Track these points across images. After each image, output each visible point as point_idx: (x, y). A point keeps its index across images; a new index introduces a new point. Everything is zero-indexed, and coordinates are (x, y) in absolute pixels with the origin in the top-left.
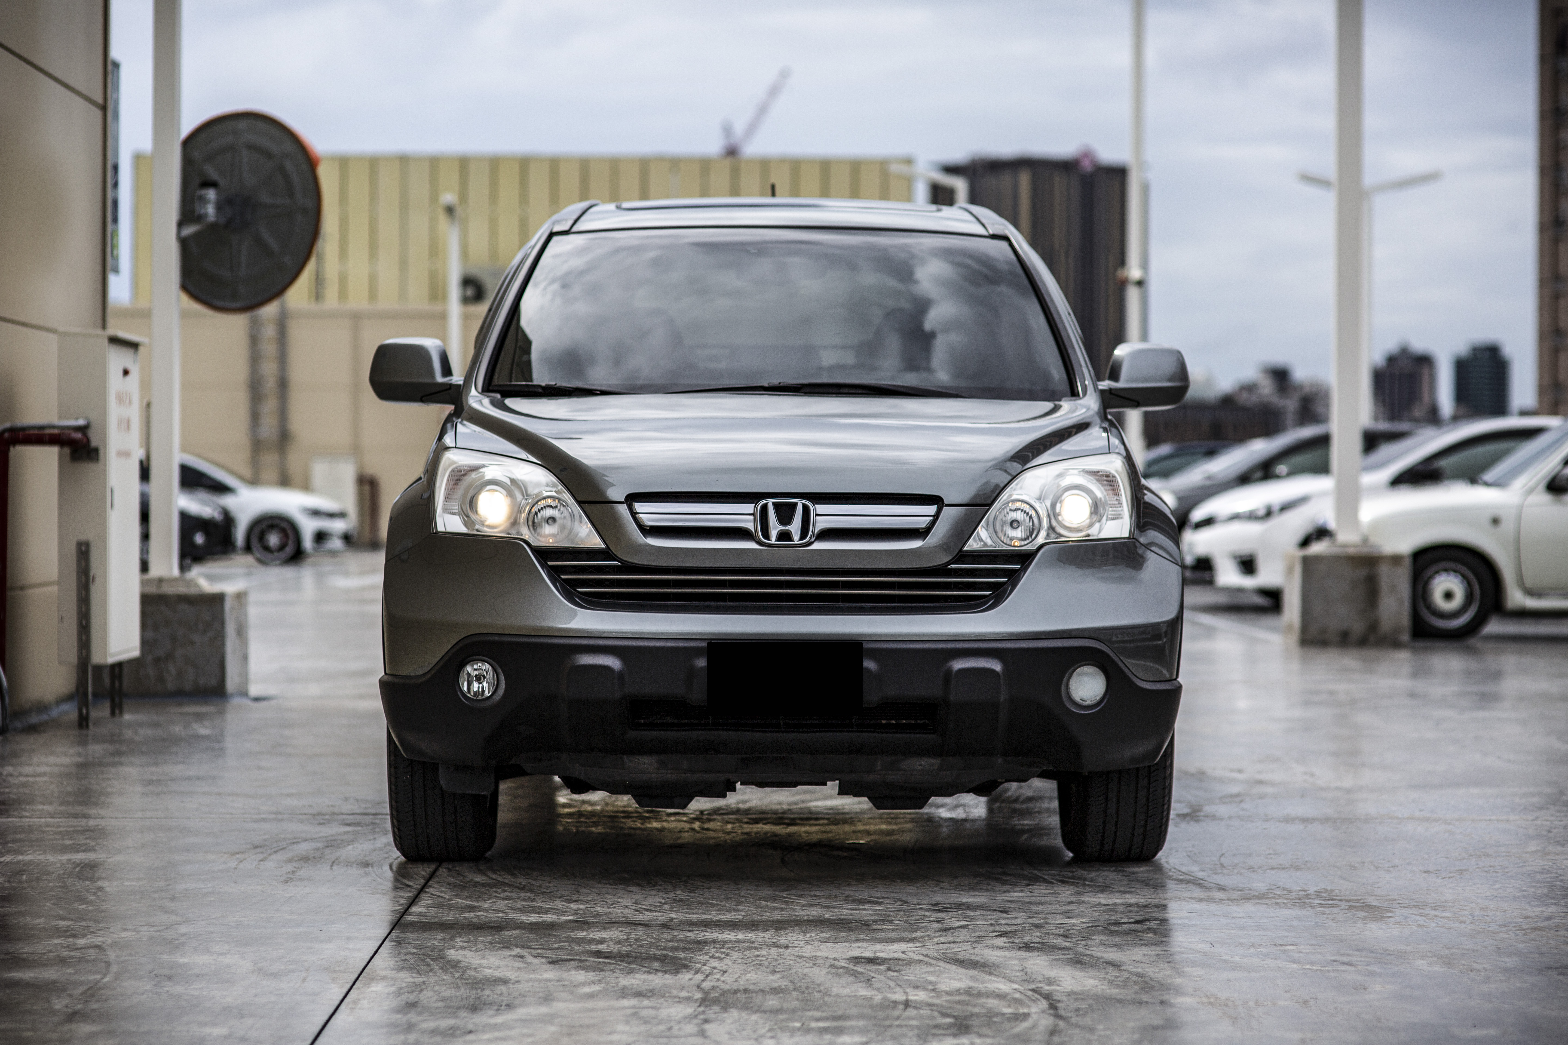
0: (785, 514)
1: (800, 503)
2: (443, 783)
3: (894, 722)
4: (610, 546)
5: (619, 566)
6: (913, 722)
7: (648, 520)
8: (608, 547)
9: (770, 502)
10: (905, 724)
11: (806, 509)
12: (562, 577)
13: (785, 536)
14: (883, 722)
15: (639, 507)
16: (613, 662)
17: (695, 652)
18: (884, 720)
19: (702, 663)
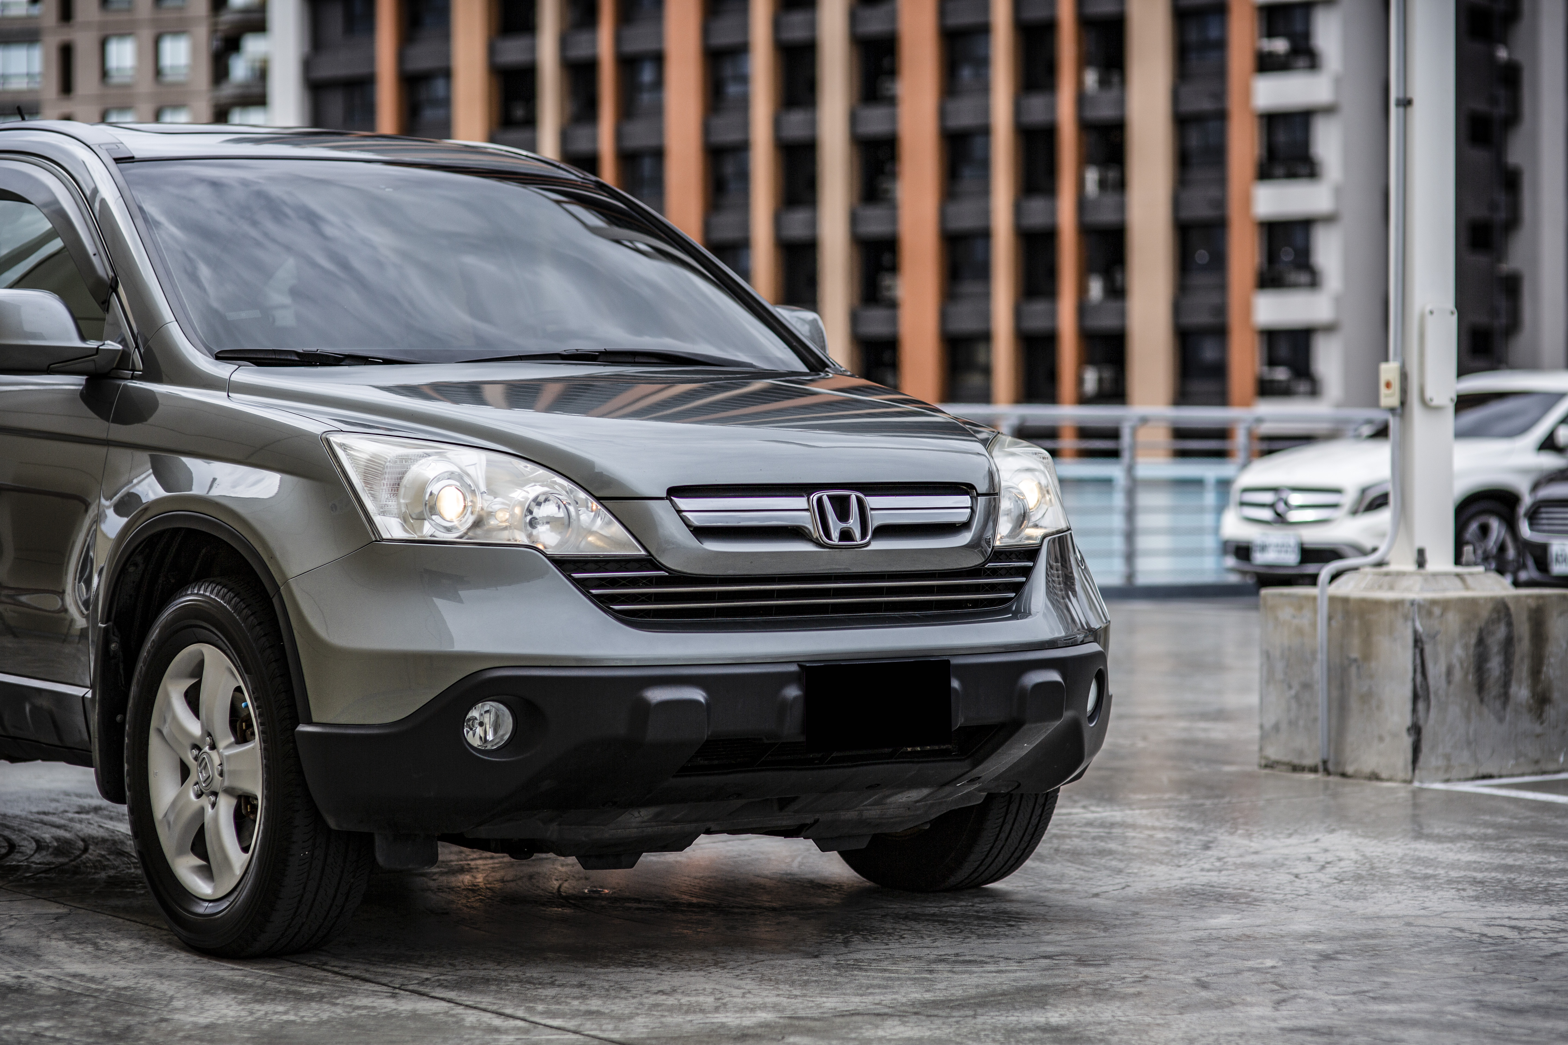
0: (842, 508)
1: (853, 496)
2: (380, 859)
3: (919, 749)
4: (653, 553)
5: (667, 576)
6: (937, 748)
7: (696, 519)
8: (651, 555)
9: (825, 495)
10: (928, 751)
11: (860, 502)
12: (594, 592)
13: (846, 535)
14: (909, 749)
15: (683, 503)
16: (698, 695)
17: (784, 679)
18: (909, 747)
19: (792, 692)
